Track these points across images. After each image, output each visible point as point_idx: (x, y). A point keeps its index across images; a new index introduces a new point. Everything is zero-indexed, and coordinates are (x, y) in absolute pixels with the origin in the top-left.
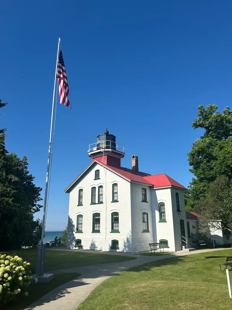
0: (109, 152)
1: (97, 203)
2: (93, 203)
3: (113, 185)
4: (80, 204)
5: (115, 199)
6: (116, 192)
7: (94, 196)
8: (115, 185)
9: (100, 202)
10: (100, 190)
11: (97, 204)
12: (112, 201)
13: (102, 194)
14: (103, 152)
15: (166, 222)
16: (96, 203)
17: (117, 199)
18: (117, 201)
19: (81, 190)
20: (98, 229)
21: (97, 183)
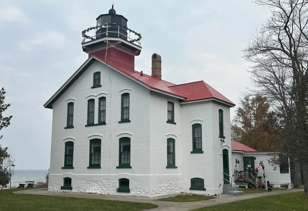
0: (116, 43)
1: (97, 123)
2: (90, 124)
3: (122, 95)
4: (70, 126)
5: (125, 117)
6: (126, 107)
7: (91, 114)
8: (125, 96)
9: (102, 123)
10: (102, 104)
11: (96, 125)
12: (120, 121)
13: (104, 109)
14: (106, 43)
15: (202, 152)
16: (95, 123)
17: (128, 118)
18: (128, 121)
19: (71, 105)
20: (97, 163)
21: (96, 93)
